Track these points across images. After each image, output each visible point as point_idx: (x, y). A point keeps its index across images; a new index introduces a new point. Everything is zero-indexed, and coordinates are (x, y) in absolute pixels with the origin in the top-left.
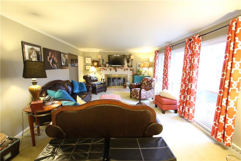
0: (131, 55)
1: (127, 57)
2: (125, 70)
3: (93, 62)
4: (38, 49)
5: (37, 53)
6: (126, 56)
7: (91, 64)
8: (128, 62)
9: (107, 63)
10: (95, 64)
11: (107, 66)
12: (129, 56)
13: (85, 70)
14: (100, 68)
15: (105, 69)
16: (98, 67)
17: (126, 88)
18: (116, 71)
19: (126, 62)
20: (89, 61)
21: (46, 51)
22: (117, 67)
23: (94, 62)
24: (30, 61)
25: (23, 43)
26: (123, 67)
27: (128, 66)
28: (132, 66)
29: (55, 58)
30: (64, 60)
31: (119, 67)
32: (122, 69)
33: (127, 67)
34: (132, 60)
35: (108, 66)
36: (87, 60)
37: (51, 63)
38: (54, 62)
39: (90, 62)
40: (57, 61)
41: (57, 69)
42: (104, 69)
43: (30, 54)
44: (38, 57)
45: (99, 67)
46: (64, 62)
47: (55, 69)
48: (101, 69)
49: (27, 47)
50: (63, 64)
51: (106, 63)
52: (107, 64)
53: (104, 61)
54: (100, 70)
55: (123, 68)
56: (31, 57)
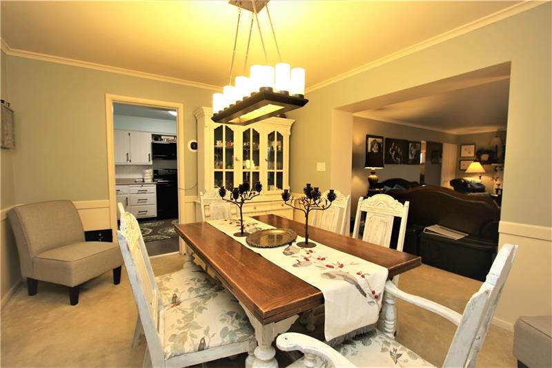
3: (480, 153)
4: (379, 140)
5: (379, 144)
7: (475, 158)
10: (485, 157)
13: (460, 170)
16: (490, 163)
20: (470, 152)
21: (389, 141)
23: (482, 154)
24: (372, 152)
25: (368, 136)
29: (399, 150)
30: (413, 152)
36: (466, 150)
37: (393, 156)
38: (397, 154)
39: (472, 154)
40: (401, 153)
41: (401, 164)
43: (372, 147)
44: (380, 149)
45: (493, 164)
46: (412, 155)
47: (397, 163)
48: (497, 168)
49: (370, 140)
50: (410, 157)
54: (496, 170)
56: (373, 149)
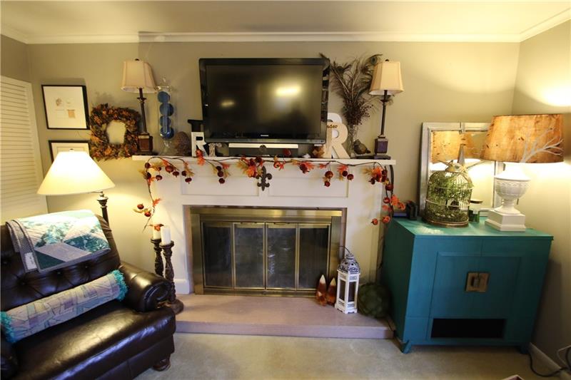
0: (374, 60)
1: (346, 76)
2: (328, 174)
3: (99, 116)
6: (341, 70)
8: (353, 115)
9: (195, 125)
11: (194, 143)
12: (364, 70)
14: (146, 159)
15: (181, 169)
16: (133, 154)
17: (333, 304)
18: (264, 185)
19: (335, 117)
20: (71, 113)
22: (273, 153)
23: (107, 120)
26: (315, 152)
27: (355, 149)
28: (380, 148)
31: (284, 153)
32: (304, 168)
33: (342, 152)
34: (386, 98)
35: (201, 144)
36: (58, 102)
39: (80, 121)
42: (171, 168)
48: (151, 172)
51: (187, 128)
52: (194, 135)
53: (171, 110)
54: (148, 176)
55: (316, 161)
